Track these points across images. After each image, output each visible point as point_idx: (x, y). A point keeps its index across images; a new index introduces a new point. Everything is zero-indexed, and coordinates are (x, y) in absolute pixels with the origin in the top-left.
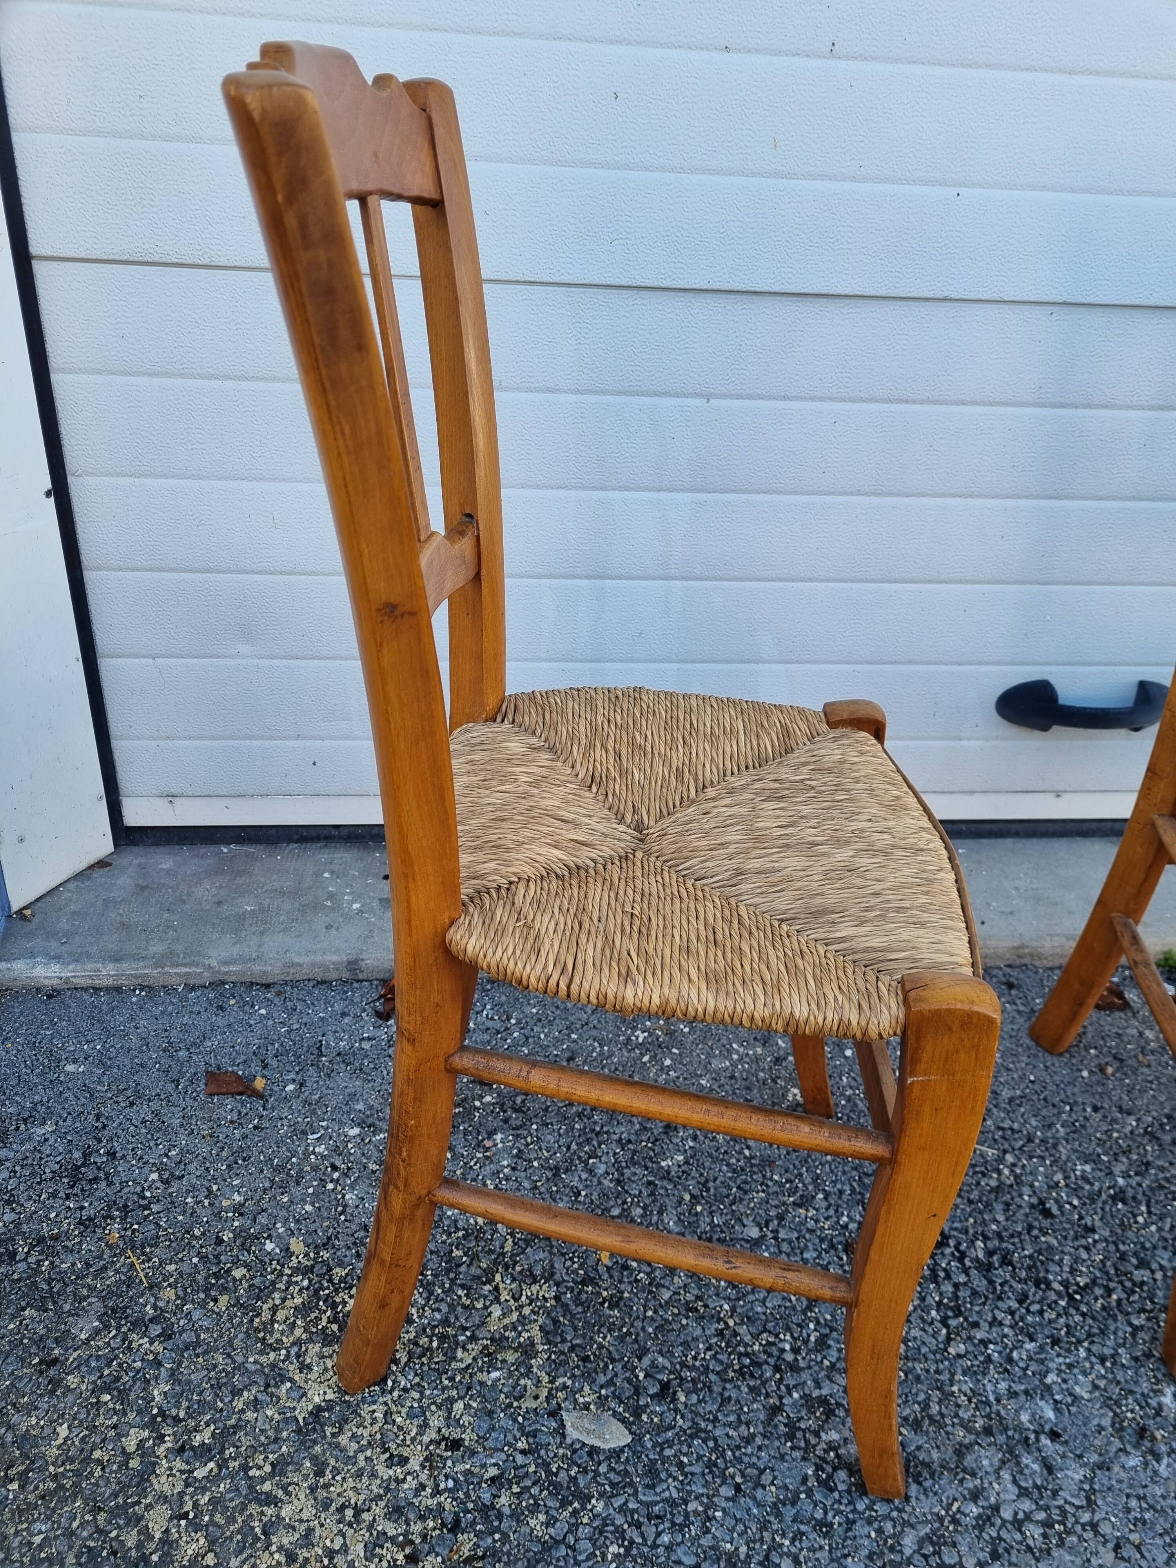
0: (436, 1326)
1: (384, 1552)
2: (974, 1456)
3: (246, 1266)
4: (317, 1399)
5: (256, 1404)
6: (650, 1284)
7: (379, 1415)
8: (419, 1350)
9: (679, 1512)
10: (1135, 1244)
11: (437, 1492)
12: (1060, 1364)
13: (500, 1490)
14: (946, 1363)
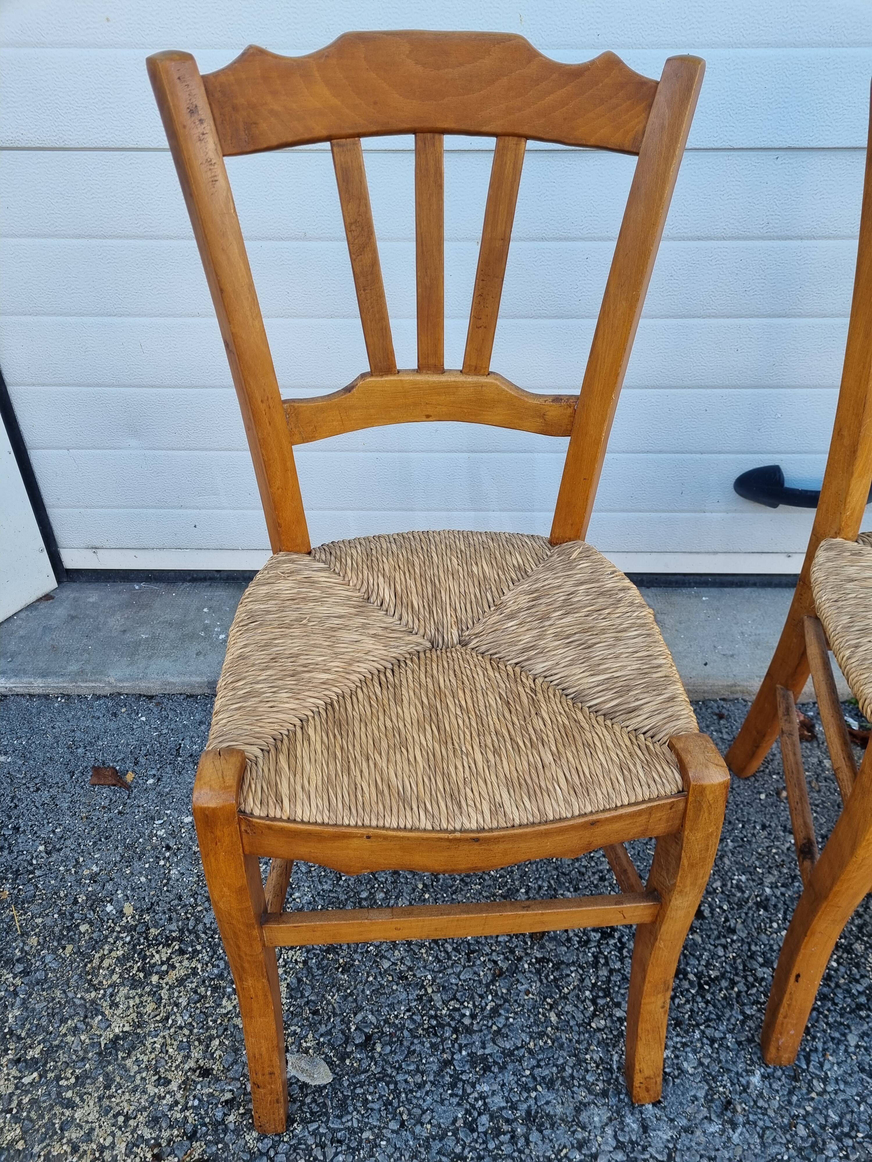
0: (213, 979)
1: (139, 1151)
2: (588, 1113)
3: (91, 923)
4: (117, 1030)
5: (75, 1031)
6: (376, 955)
7: (157, 1046)
8: (196, 997)
9: (355, 1139)
10: (765, 945)
11: (185, 1108)
12: (677, 1043)
13: (230, 1110)
14: (587, 1035)
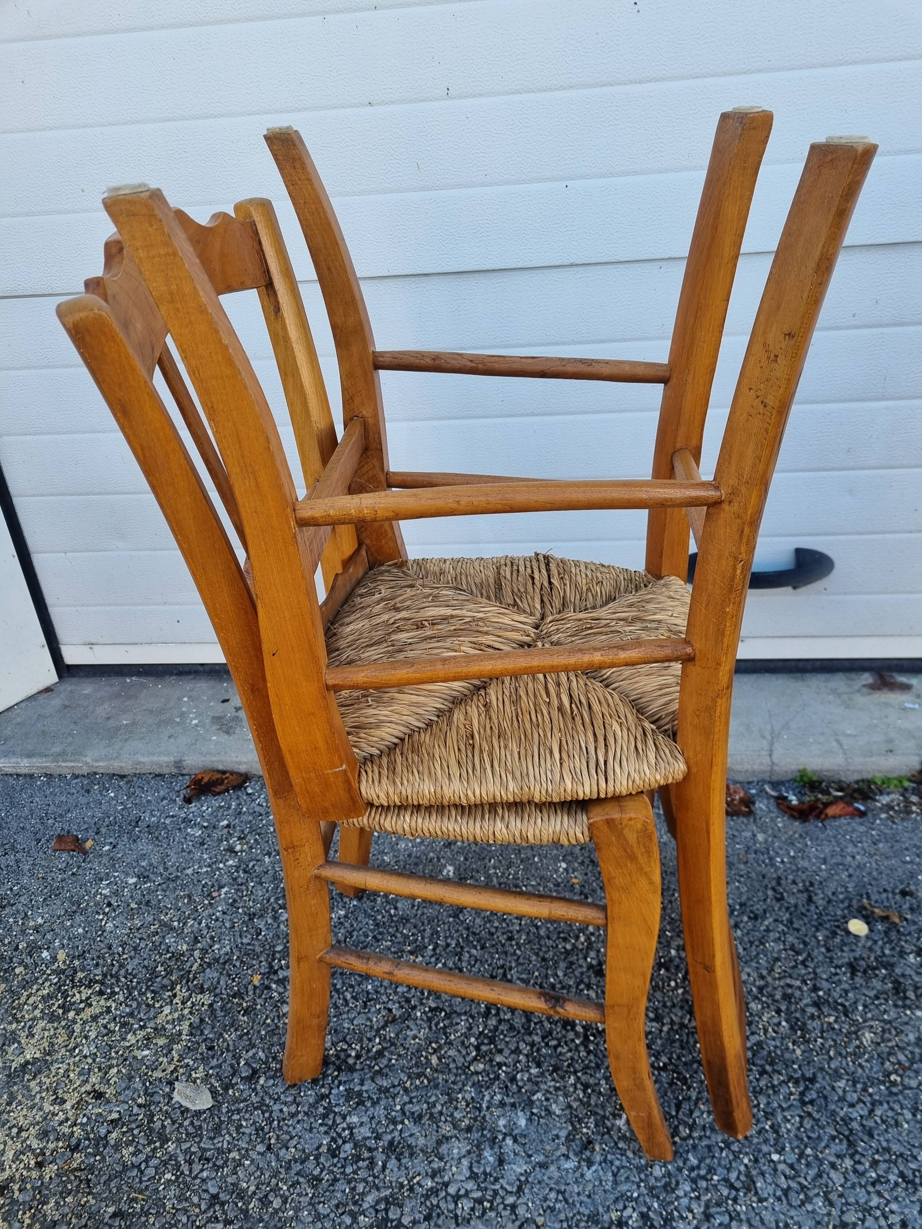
0: (124, 1017)
1: (24, 1158)
2: (449, 1146)
3: (26, 967)
4: (28, 1057)
6: (279, 1001)
7: (61, 1071)
8: (105, 1031)
9: (222, 1158)
11: (75, 1124)
12: (550, 1087)
13: (114, 1128)
14: (463, 1077)
